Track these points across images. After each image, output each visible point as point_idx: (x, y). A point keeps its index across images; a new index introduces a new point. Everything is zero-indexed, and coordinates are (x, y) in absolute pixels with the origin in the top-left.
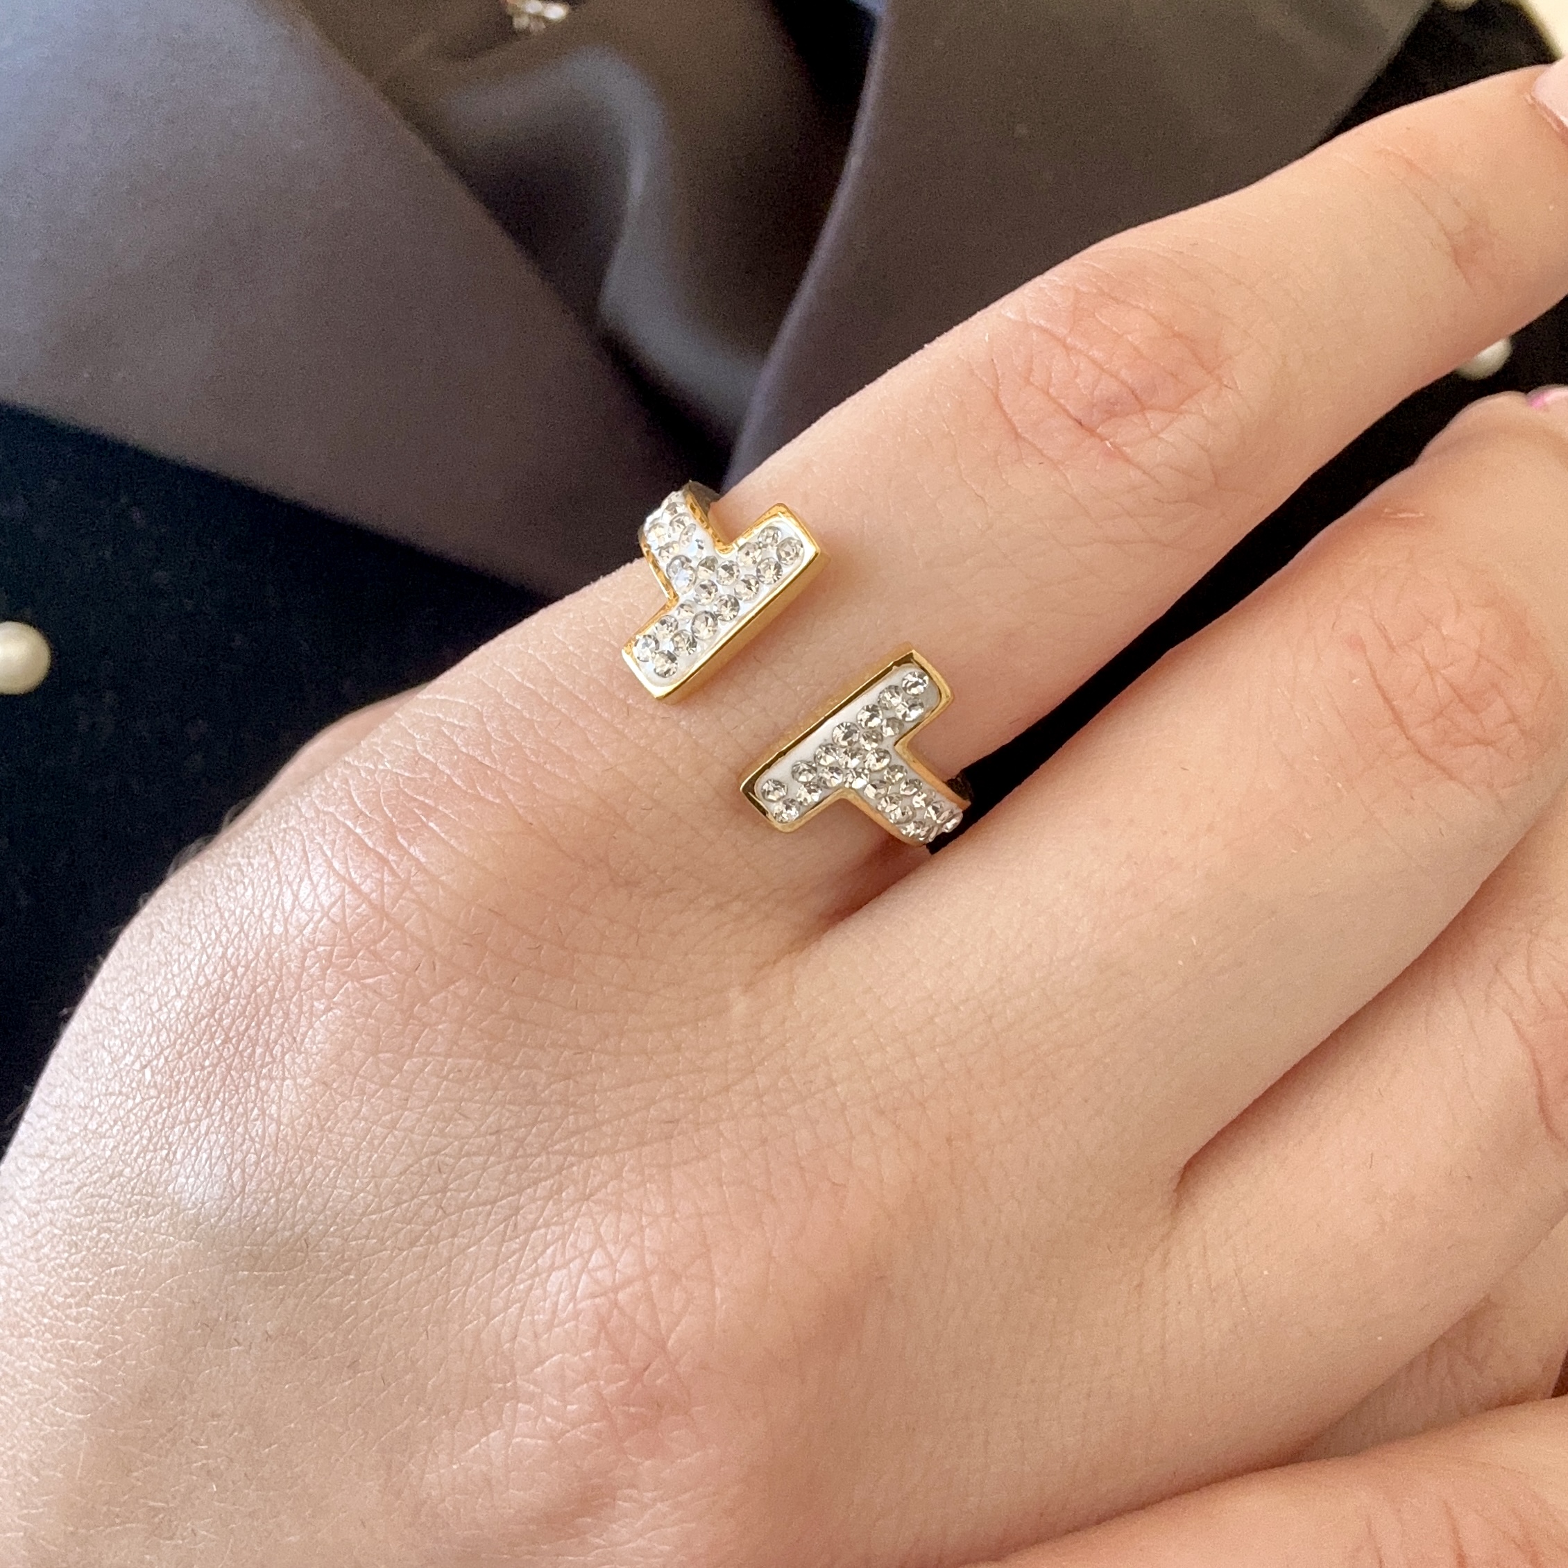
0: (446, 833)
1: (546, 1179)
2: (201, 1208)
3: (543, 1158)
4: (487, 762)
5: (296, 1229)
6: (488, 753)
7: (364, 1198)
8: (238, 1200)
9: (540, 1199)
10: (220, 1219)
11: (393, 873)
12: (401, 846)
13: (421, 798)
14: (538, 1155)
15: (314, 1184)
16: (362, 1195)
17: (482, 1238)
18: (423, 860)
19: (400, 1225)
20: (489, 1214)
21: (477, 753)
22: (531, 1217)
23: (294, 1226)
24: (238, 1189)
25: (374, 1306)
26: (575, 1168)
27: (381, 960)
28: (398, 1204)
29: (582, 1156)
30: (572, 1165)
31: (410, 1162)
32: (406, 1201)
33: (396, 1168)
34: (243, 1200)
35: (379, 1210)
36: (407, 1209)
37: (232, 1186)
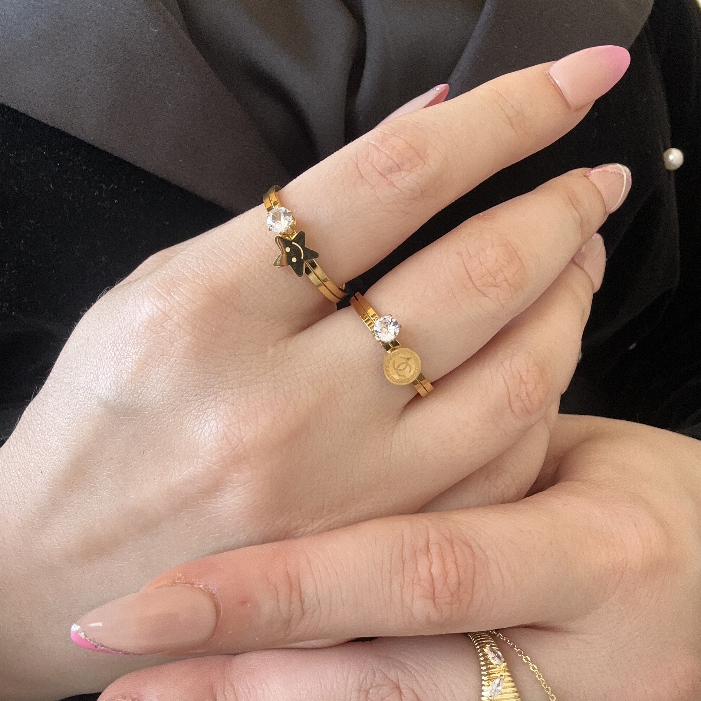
0: (185, 292)
1: (212, 395)
2: (108, 398)
3: (212, 389)
4: (199, 272)
5: (139, 405)
6: (200, 269)
7: (159, 397)
8: (120, 396)
9: (210, 400)
10: (115, 401)
11: (170, 303)
12: (171, 295)
13: (179, 282)
14: (210, 388)
15: (144, 393)
16: (158, 396)
17: (192, 411)
18: (178, 300)
19: (169, 406)
20: (195, 404)
21: (196, 270)
22: (208, 405)
23: (138, 404)
24: (120, 394)
25: (161, 428)
26: (221, 392)
27: (165, 329)
28: (169, 399)
29: (223, 389)
30: (220, 391)
31: (172, 387)
32: (171, 399)
33: (168, 389)
34: (122, 397)
35: (163, 401)
36: (171, 401)
37: (118, 392)
